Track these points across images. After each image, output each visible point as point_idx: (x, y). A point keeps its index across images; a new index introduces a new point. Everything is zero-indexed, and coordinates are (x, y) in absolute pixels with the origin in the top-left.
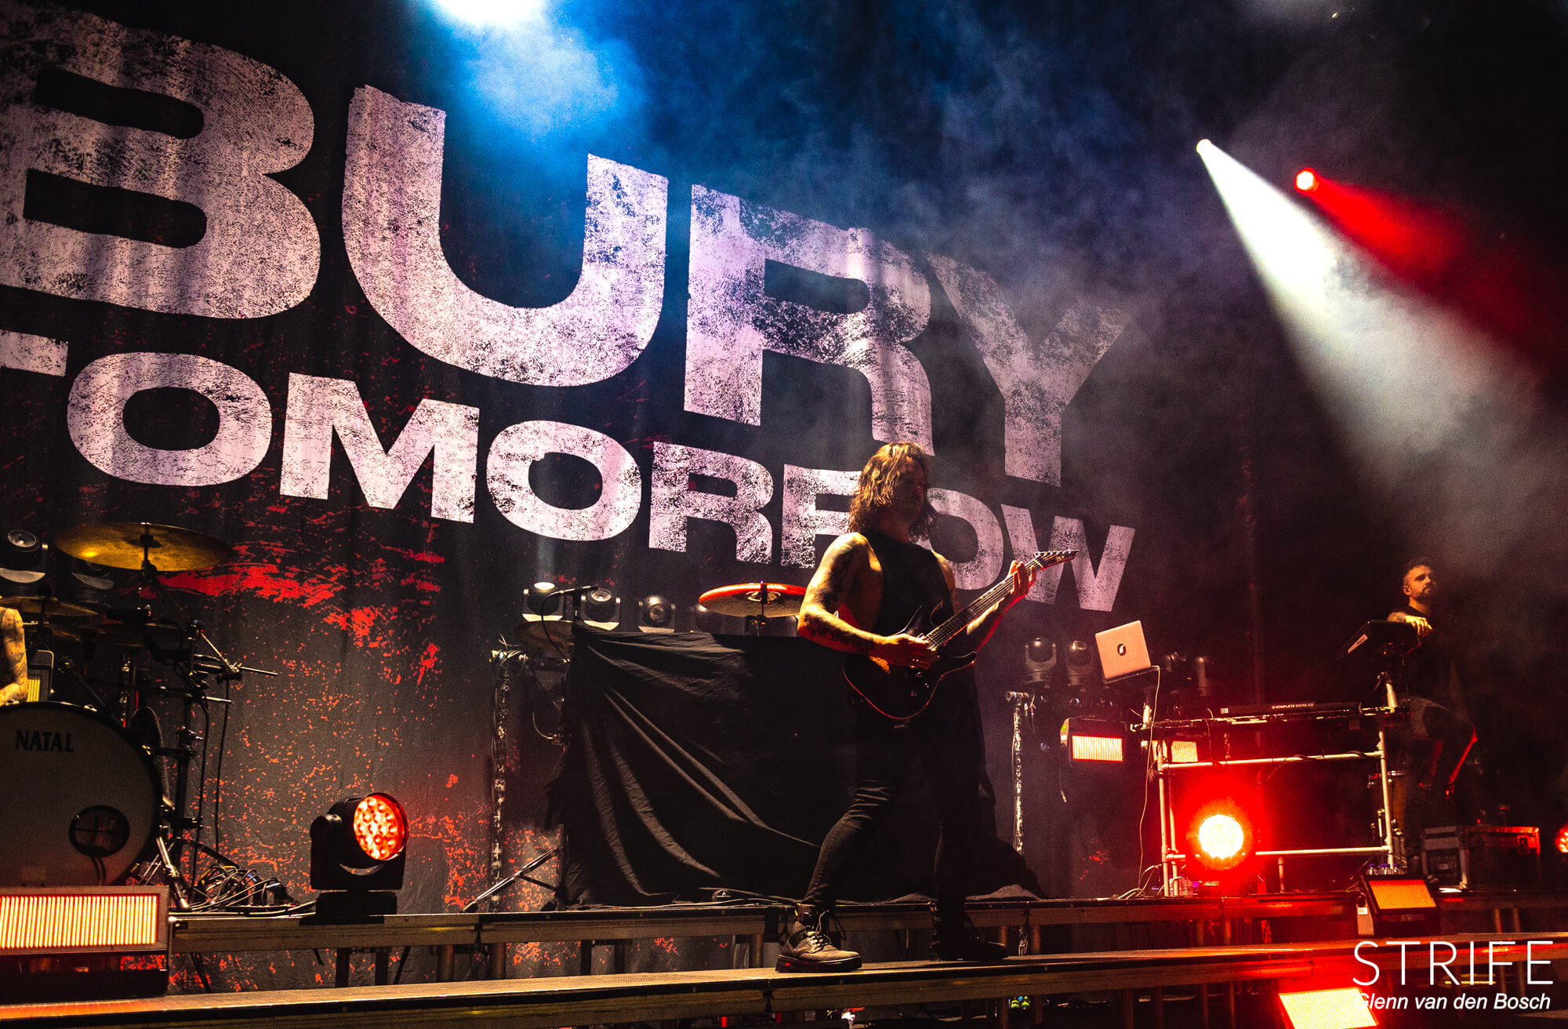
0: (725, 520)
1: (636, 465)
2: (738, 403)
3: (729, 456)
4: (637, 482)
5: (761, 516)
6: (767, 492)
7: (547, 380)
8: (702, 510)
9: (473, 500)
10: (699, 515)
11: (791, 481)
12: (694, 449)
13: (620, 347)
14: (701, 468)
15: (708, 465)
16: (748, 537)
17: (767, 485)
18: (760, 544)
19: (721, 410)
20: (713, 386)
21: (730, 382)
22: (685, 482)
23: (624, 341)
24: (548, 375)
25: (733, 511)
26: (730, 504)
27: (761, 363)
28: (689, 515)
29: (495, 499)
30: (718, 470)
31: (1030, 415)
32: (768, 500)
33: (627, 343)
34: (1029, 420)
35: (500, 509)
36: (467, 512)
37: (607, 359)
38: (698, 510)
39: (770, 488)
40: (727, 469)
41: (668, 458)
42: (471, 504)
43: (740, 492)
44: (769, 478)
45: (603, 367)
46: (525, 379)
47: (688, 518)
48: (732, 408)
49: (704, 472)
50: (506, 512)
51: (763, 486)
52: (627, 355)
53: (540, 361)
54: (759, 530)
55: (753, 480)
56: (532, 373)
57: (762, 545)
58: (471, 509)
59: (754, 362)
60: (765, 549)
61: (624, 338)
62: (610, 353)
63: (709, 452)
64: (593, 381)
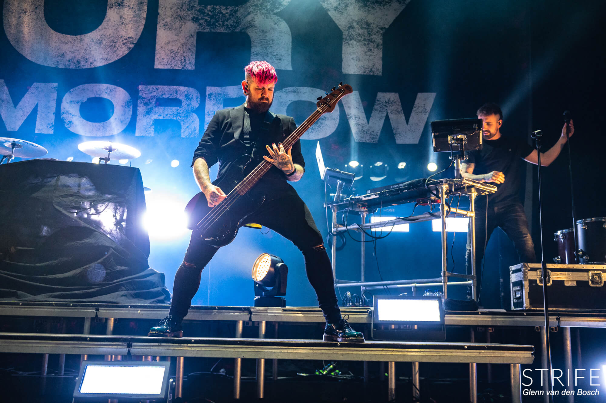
0: (175, 118)
1: (130, 98)
2: (183, 60)
3: (177, 87)
4: (130, 105)
5: (194, 114)
6: (197, 102)
7: (89, 65)
8: (162, 115)
9: (53, 124)
10: (161, 118)
11: (210, 95)
12: (159, 86)
13: (124, 44)
14: (162, 95)
15: (166, 93)
16: (187, 125)
17: (197, 98)
18: (193, 128)
19: (173, 65)
20: (169, 54)
21: (179, 51)
22: (154, 103)
23: (126, 41)
24: (89, 63)
25: (179, 113)
26: (177, 110)
27: (195, 38)
28: (155, 118)
29: (64, 122)
30: (171, 95)
31: (360, 38)
32: (197, 106)
33: (128, 41)
34: (359, 41)
35: (67, 126)
36: (51, 129)
37: (118, 51)
38: (160, 115)
39: (199, 100)
40: (176, 93)
41: (146, 92)
42: (53, 125)
43: (183, 104)
44: (199, 94)
45: (116, 55)
46: (79, 67)
47: (155, 120)
48: (180, 63)
49: (164, 96)
50: (69, 127)
51: (195, 99)
52: (128, 47)
53: (86, 57)
54: (193, 121)
55: (190, 97)
56: (82, 63)
57: (194, 129)
58: (53, 128)
59: (192, 39)
60: (195, 131)
61: (126, 39)
62: (119, 48)
63: (166, 86)
64: (110, 62)
